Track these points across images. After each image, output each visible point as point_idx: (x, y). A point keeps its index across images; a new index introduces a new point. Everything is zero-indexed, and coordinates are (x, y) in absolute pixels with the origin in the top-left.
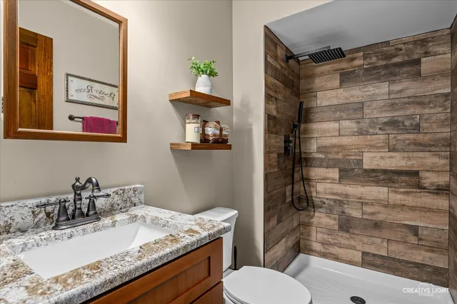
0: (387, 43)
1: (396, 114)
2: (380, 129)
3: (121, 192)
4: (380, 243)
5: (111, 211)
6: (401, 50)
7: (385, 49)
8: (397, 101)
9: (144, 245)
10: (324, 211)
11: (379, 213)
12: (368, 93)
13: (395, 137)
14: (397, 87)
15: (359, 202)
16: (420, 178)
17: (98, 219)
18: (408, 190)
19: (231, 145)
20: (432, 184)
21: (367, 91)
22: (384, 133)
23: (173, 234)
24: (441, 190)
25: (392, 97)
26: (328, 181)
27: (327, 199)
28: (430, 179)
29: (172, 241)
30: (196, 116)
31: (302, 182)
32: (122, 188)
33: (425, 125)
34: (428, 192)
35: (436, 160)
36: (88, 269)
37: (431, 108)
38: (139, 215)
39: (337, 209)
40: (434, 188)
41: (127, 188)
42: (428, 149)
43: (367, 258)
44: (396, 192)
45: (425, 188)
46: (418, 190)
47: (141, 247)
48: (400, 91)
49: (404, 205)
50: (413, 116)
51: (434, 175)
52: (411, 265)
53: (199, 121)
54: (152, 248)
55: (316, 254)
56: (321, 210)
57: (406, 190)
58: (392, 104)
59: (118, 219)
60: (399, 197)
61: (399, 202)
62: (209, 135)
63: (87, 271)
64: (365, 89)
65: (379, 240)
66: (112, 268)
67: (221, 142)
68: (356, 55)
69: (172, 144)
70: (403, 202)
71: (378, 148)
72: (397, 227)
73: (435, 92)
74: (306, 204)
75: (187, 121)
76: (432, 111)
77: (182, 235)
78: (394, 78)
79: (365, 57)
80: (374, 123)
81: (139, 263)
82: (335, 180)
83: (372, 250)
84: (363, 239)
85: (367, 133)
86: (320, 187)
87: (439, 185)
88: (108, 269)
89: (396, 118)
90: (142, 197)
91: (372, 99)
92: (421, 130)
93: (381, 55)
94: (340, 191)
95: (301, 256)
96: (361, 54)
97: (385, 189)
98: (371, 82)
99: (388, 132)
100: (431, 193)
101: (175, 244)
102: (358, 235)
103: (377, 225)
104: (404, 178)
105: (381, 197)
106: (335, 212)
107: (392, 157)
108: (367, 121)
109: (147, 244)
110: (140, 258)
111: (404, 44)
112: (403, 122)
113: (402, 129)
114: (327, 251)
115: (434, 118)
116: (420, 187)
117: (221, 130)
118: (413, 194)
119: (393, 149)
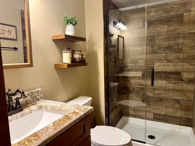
0: (167, 4)
1: (171, 43)
2: (163, 50)
3: (31, 94)
4: (162, 108)
5: (27, 105)
6: (174, 8)
7: (166, 7)
8: (171, 36)
9: (54, 122)
10: (134, 94)
11: (162, 93)
12: (157, 31)
13: (170, 55)
14: (172, 28)
15: (152, 89)
16: (181, 76)
17: (22, 110)
18: (176, 81)
19: (87, 63)
20: (187, 78)
21: (157, 30)
22: (165, 53)
23: (67, 115)
24: (190, 81)
25: (169, 33)
26: (137, 78)
27: (136, 87)
28: (185, 76)
29: (67, 119)
30: (68, 49)
31: (123, 79)
32: (31, 91)
33: (184, 48)
34: (185, 82)
35: (189, 66)
36: (32, 137)
37: (187, 40)
38: (43, 105)
39: (141, 92)
40: (187, 80)
41: (33, 91)
42: (186, 61)
43: (156, 116)
44: (170, 83)
45: (183, 80)
46: (180, 82)
47: (53, 124)
48: (173, 31)
49: (173, 89)
50: (179, 44)
51: (188, 74)
52: (176, 118)
53: (70, 52)
54: (59, 124)
55: (131, 116)
56: (133, 93)
57: (174, 82)
58: (169, 38)
59: (33, 109)
60: (171, 85)
61: (171, 88)
62: (76, 59)
63: (32, 138)
64: (156, 29)
65: (161, 107)
66: (44, 135)
67: (83, 62)
68: (151, 10)
69: (55, 65)
70: (173, 88)
71: (162, 60)
72: (170, 100)
73: (190, 32)
74: (125, 90)
75: (63, 51)
76: (188, 41)
77: (71, 115)
78: (170, 23)
79: (156, 11)
80: (160, 47)
81: (56, 132)
82: (140, 78)
83: (158, 112)
84: (154, 107)
85: (157, 53)
86: (132, 81)
87: (190, 79)
88: (43, 136)
89: (171, 45)
90: (42, 95)
91: (159, 34)
92: (182, 51)
93: (164, 11)
94: (142, 83)
95: (124, 118)
96: (154, 9)
97: (165, 82)
98: (158, 25)
99: (167, 52)
100: (186, 83)
101: (70, 121)
102: (152, 105)
103: (161, 100)
104: (173, 76)
105: (163, 85)
106: (140, 94)
107: (168, 65)
108: (157, 46)
109: (55, 121)
110: (55, 129)
111: (176, 5)
112: (174, 47)
113: (173, 51)
114: (136, 114)
115: (189, 45)
116: (181, 80)
117: (82, 55)
118: (178, 84)
119: (169, 61)
